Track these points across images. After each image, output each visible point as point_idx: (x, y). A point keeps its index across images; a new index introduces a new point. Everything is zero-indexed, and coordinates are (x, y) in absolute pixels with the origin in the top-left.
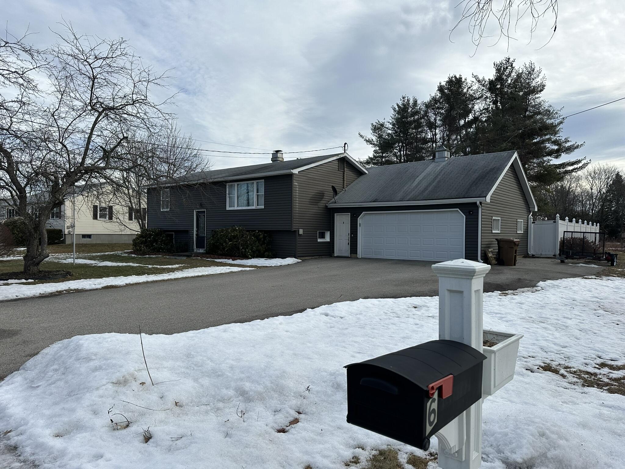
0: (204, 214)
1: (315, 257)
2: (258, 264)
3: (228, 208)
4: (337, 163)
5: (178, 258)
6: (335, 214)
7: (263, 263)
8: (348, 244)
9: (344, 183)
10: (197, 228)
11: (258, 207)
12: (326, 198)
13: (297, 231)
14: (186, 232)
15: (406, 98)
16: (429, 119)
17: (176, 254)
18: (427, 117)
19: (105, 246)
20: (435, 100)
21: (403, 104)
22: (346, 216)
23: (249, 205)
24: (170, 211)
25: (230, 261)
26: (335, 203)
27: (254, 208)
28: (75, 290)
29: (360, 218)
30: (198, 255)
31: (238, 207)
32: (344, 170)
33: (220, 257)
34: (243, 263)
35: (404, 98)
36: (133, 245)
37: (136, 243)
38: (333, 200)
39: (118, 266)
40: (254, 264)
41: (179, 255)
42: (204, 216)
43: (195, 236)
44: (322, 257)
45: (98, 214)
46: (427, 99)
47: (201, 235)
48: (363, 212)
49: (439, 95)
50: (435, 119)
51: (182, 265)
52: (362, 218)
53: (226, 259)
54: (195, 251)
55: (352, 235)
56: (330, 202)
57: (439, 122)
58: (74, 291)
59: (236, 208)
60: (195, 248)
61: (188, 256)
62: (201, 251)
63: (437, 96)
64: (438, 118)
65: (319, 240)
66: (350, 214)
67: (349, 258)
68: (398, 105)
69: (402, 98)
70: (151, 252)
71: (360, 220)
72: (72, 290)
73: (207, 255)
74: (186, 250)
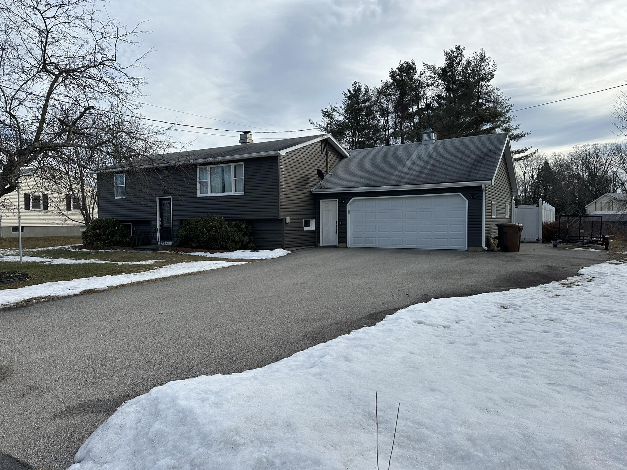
0: (169, 202)
1: (302, 247)
2: (244, 257)
3: (199, 195)
4: (321, 144)
5: (141, 252)
6: (320, 200)
7: (251, 256)
8: (336, 232)
9: (327, 166)
10: (160, 218)
11: (236, 193)
12: (311, 183)
13: (284, 220)
14: (148, 222)
15: (358, 84)
16: (382, 106)
17: (138, 247)
18: (380, 103)
19: (41, 239)
20: (387, 86)
21: (354, 90)
22: (333, 202)
23: (225, 190)
24: (126, 198)
25: (208, 255)
26: (321, 188)
27: (231, 194)
28: (46, 297)
29: (349, 205)
30: (166, 248)
31: (211, 193)
32: (327, 153)
33: (194, 250)
34: (226, 256)
35: (355, 83)
36: (83, 238)
37: (86, 236)
38: (318, 185)
39: (79, 264)
40: (240, 258)
41: (142, 249)
42: (170, 204)
43: (158, 227)
44: (308, 247)
45: (31, 204)
46: (379, 86)
47: (166, 225)
48: (353, 198)
49: (391, 81)
50: (388, 106)
51: (157, 261)
52: (350, 204)
53: (202, 252)
54: (160, 244)
55: (341, 223)
56: (315, 188)
57: (391, 109)
58: (46, 299)
59: (209, 194)
60: (159, 240)
61: (153, 250)
62: (169, 243)
63: (389, 82)
64: (390, 105)
65: (305, 229)
66: (337, 200)
67: (338, 247)
68: (349, 91)
69: (353, 84)
70: (106, 246)
71: (349, 207)
72: (42, 298)
73: (178, 248)
74: (149, 243)
